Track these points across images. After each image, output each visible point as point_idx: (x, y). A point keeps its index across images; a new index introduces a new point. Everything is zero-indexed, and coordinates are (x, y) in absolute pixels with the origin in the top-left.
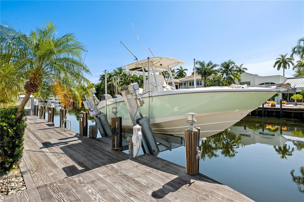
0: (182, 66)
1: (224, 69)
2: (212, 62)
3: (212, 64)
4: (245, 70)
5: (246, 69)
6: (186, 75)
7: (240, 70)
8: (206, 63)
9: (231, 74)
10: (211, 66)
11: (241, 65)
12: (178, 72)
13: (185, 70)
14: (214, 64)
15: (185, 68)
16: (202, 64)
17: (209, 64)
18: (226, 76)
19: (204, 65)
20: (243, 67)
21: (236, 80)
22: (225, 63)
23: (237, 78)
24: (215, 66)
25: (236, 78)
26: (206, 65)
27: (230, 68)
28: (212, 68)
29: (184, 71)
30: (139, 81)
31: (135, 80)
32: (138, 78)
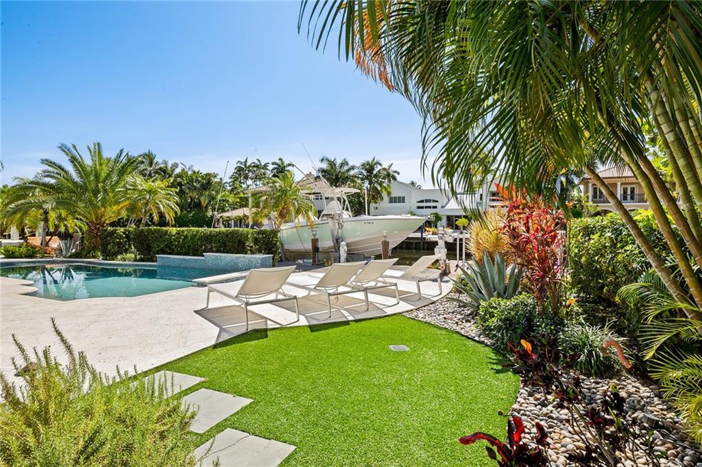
0: (282, 157)
1: (365, 173)
2: (349, 162)
3: (347, 164)
4: (396, 175)
5: (398, 173)
7: (388, 175)
8: (338, 162)
9: (377, 182)
10: (346, 168)
11: (391, 166)
12: (274, 169)
13: (289, 165)
14: (351, 164)
15: (289, 162)
16: (332, 164)
17: (342, 164)
18: (369, 186)
19: (335, 165)
20: (393, 168)
21: (384, 194)
22: (368, 164)
23: (386, 189)
24: (353, 168)
25: (384, 190)
26: (337, 165)
27: (375, 172)
28: (348, 171)
30: (195, 184)
31: (188, 183)
32: (193, 179)
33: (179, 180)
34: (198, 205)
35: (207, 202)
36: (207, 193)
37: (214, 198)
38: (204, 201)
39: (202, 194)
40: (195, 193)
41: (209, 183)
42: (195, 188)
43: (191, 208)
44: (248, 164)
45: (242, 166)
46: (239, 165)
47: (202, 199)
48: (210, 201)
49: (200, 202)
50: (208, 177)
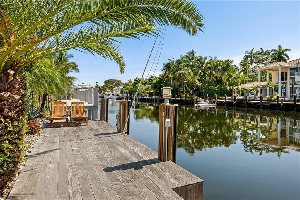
6: (288, 59)
12: (274, 54)
13: (286, 50)
15: (287, 48)
29: (285, 53)
30: (219, 68)
31: (214, 67)
32: (217, 64)
33: (209, 65)
34: (220, 81)
35: (226, 79)
36: (227, 73)
37: (231, 76)
38: (224, 79)
39: (223, 74)
40: (218, 74)
41: (228, 66)
42: (219, 70)
43: (216, 84)
44: (254, 52)
45: (249, 55)
46: (246, 54)
47: (223, 77)
48: (228, 79)
49: (222, 79)
50: (227, 63)
